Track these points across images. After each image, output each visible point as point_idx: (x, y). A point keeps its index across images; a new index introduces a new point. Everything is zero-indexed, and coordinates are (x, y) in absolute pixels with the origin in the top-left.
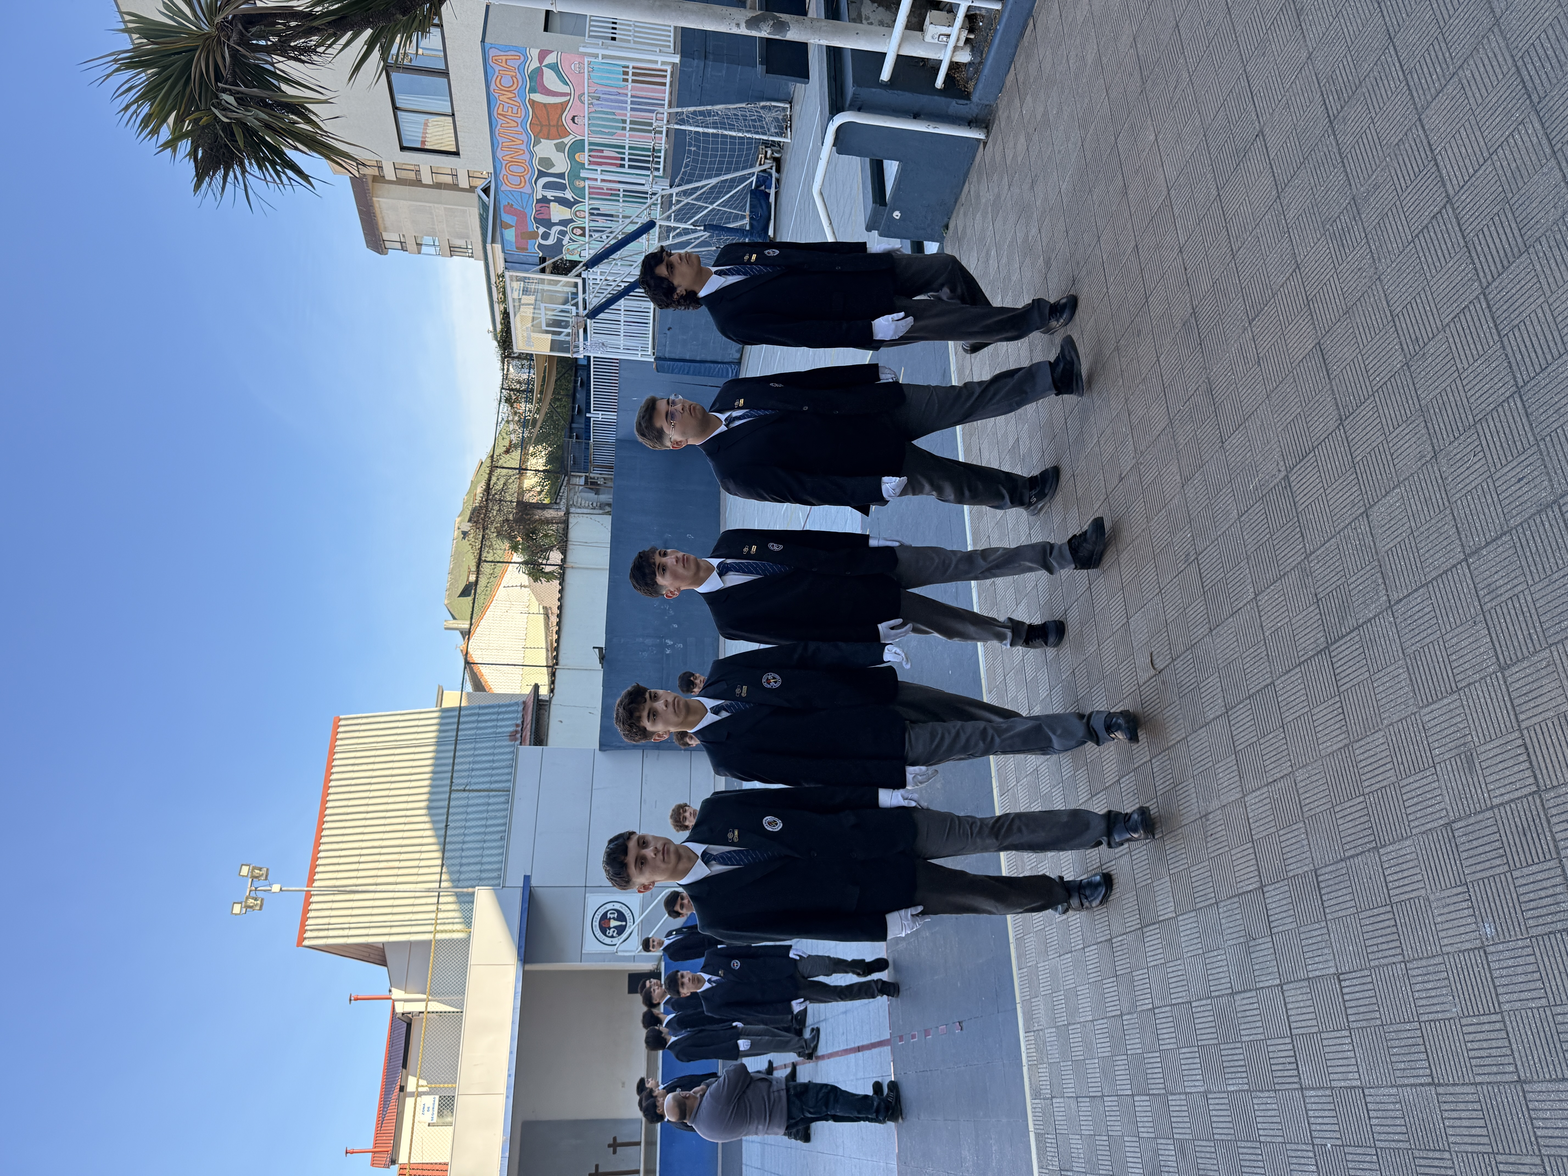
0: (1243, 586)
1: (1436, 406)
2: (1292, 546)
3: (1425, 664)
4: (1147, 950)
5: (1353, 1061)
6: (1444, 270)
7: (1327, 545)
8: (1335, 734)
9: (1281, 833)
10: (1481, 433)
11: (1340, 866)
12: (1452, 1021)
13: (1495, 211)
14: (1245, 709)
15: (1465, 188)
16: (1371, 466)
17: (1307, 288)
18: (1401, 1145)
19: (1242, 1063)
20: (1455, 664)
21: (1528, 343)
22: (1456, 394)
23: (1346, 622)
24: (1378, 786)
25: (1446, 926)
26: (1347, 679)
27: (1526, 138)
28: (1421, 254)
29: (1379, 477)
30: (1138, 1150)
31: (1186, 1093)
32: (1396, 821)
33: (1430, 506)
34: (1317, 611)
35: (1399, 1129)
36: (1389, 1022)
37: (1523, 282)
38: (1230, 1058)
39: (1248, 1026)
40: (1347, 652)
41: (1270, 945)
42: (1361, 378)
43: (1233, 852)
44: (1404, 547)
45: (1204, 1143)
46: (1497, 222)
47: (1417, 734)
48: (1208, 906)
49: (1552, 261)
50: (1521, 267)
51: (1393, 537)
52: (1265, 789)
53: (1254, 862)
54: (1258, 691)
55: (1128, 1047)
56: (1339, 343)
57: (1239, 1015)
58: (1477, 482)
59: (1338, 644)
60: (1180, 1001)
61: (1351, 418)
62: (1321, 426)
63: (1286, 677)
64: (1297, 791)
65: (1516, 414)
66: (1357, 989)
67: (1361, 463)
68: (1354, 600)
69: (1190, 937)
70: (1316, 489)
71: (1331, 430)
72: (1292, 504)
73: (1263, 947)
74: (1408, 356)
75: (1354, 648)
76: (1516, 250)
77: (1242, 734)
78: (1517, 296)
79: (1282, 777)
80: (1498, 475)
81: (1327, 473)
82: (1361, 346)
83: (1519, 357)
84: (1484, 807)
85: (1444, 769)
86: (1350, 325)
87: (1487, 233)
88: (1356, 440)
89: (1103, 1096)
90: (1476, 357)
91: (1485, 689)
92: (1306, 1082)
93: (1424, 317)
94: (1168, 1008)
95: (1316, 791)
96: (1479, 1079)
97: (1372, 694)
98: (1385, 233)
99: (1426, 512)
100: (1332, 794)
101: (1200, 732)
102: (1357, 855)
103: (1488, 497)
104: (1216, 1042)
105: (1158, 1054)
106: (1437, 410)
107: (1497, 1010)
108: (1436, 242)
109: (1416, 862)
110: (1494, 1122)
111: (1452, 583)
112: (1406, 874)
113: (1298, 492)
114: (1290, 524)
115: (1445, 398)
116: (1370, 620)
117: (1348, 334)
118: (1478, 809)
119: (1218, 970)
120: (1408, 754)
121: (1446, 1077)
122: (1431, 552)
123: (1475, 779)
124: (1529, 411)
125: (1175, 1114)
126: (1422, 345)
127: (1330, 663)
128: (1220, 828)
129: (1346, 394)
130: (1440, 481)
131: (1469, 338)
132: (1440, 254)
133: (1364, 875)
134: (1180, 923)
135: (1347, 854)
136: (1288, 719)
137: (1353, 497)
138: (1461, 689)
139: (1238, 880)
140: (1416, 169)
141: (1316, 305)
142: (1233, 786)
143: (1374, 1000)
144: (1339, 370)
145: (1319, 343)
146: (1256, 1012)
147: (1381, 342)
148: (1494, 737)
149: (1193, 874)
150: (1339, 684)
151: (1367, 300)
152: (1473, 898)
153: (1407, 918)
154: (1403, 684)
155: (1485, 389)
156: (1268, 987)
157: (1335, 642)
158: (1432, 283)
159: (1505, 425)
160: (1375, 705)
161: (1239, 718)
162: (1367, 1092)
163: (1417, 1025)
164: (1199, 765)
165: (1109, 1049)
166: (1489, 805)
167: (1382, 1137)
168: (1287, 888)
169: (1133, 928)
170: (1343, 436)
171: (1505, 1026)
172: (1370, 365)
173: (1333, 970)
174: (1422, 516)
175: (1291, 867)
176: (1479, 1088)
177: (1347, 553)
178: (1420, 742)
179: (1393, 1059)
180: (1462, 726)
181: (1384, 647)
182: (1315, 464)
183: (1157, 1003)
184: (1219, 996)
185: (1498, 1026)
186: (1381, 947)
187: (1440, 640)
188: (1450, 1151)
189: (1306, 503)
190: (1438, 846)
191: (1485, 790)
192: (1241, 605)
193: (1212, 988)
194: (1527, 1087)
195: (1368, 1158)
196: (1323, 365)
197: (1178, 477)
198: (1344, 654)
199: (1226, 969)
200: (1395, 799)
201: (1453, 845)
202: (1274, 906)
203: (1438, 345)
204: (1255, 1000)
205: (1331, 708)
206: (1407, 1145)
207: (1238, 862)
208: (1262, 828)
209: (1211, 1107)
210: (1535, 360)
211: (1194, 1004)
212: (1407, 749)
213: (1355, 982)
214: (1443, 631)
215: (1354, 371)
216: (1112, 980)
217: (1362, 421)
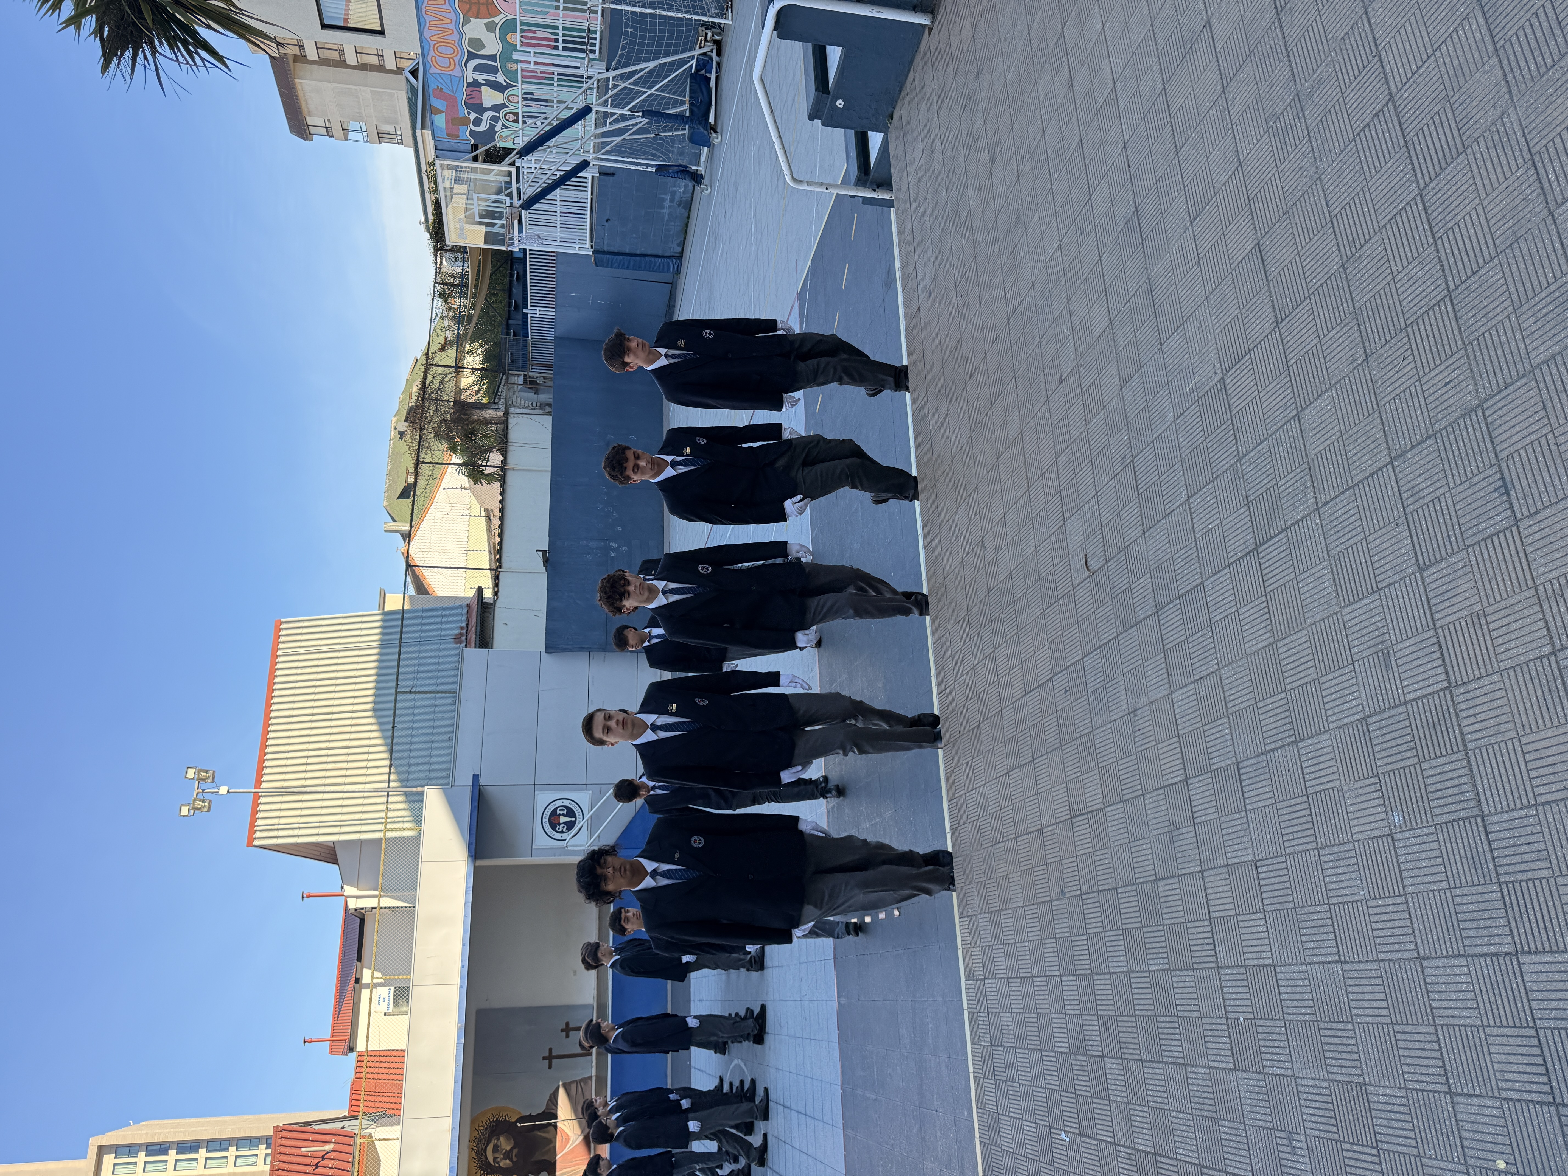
0: (1176, 488)
1: (1369, 309)
2: (1226, 449)
3: (1348, 565)
4: (1076, 839)
5: (1267, 942)
6: (1383, 171)
7: (1259, 448)
8: (1260, 632)
9: (1206, 728)
10: (1412, 337)
11: (1260, 759)
12: (1359, 903)
13: (1436, 109)
14: (1174, 609)
15: (1408, 85)
16: (1304, 369)
17: (1249, 188)
18: (1307, 1017)
19: (1163, 944)
20: (1376, 565)
21: (1461, 246)
22: (1389, 297)
23: (1274, 524)
24: (1299, 683)
25: (1358, 815)
26: (1274, 580)
27: (1469, 35)
28: (1362, 154)
29: (1312, 380)
30: (1064, 1026)
31: (1110, 973)
32: (1315, 716)
33: (1360, 410)
34: (1248, 513)
35: (1306, 1003)
36: (1301, 905)
37: (1459, 184)
38: (1152, 940)
39: (1169, 910)
40: (1274, 553)
41: (1193, 834)
42: (1298, 280)
43: (1160, 746)
44: (1332, 450)
45: (1126, 1019)
46: (1438, 122)
47: (1338, 633)
48: (1135, 797)
49: (1489, 163)
50: (1458, 169)
51: (1322, 439)
52: (1192, 686)
53: (1179, 755)
54: (1187, 592)
55: (1057, 931)
56: (1278, 244)
57: (1162, 900)
58: (1405, 385)
59: (1266, 546)
60: (1106, 887)
61: (1287, 320)
62: (1257, 329)
63: (1216, 577)
64: (1223, 688)
65: (1445, 318)
66: (1272, 874)
67: (1295, 366)
68: (1283, 502)
69: (1118, 827)
70: (1250, 392)
71: (1267, 332)
72: (1227, 406)
73: (1185, 836)
74: (1345, 258)
75: (1281, 549)
76: (1454, 151)
77: (1172, 633)
78: (1453, 198)
79: (1208, 675)
80: (1426, 378)
81: (1261, 376)
82: (1300, 248)
83: (1452, 260)
84: (1397, 702)
85: (1362, 667)
86: (1289, 226)
87: (1427, 133)
88: (1291, 343)
89: (1032, 977)
90: (1410, 259)
91: (1404, 589)
92: (1222, 961)
93: (1362, 218)
94: (1095, 895)
95: (1241, 687)
96: (1382, 956)
97: (1297, 594)
98: (1327, 132)
99: (1356, 415)
100: (1256, 691)
101: (1130, 631)
102: (1277, 749)
103: (1416, 401)
104: (1139, 925)
105: (1085, 937)
106: (1370, 313)
107: (1402, 893)
108: (1376, 142)
109: (1332, 755)
110: (1394, 995)
111: (1377, 486)
112: (1322, 766)
113: (1233, 395)
114: (1224, 426)
115: (1379, 301)
116: (1297, 522)
117: (1287, 234)
118: (1392, 705)
119: (1143, 858)
120: (1329, 652)
121: (1351, 955)
122: (1359, 455)
123: (1391, 675)
124: (1459, 315)
125: (1099, 992)
126: (1358, 247)
127: (1258, 564)
128: (1147, 724)
129: (1283, 296)
130: (1370, 385)
131: (1404, 239)
132: (1380, 154)
133: (1283, 767)
134: (1108, 814)
135: (1267, 748)
136: (1216, 619)
137: (1286, 400)
138: (1381, 589)
139: (1164, 773)
140: (1361, 65)
141: (1257, 205)
142: (1161, 683)
143: (1288, 885)
144: (1277, 271)
145: (1258, 244)
146: (1178, 897)
147: (1319, 243)
148: (1410, 635)
149: (1120, 768)
150: (1266, 585)
151: (1307, 201)
152: (1384, 788)
153: (1321, 808)
154: (1327, 584)
155: (1417, 292)
156: (1189, 874)
157: (1264, 544)
158: (1370, 184)
159: (1435, 328)
160: (1300, 605)
161: (1169, 618)
162: (1278, 969)
163: (1327, 907)
164: (1129, 663)
165: (1039, 933)
166: (1403, 700)
167: (1291, 1010)
168: (1210, 780)
169: (1062, 819)
170: (1279, 338)
171: (1408, 907)
172: (1308, 267)
173: (1250, 858)
174: (1351, 420)
175: (1215, 761)
176: (1382, 964)
177: (1278, 455)
178: (1340, 640)
179: (1304, 939)
180: (1380, 625)
181: (1310, 548)
182: (1251, 366)
183: (1085, 889)
184: (1143, 883)
185: (1401, 907)
186: (1296, 835)
187: (1364, 542)
188: (1352, 1023)
189: (1241, 406)
190: (1353, 740)
191: (1399, 686)
192: (1174, 506)
193: (1137, 876)
194: (1425, 963)
195: (1277, 1030)
196: (1261, 266)
197: (1117, 379)
198: (1272, 555)
199: (1150, 857)
200: (1315, 695)
201: (1368, 738)
202: (1198, 797)
203: (1375, 247)
204: (1177, 886)
205: (1258, 608)
206: (1313, 1018)
207: (1165, 755)
208: (1187, 724)
209: (1133, 986)
210: (1467, 264)
211: (1120, 890)
212: (1328, 647)
213: (1271, 868)
214: (1367, 533)
215: (1291, 273)
216: (1042, 868)
217: (1297, 324)
